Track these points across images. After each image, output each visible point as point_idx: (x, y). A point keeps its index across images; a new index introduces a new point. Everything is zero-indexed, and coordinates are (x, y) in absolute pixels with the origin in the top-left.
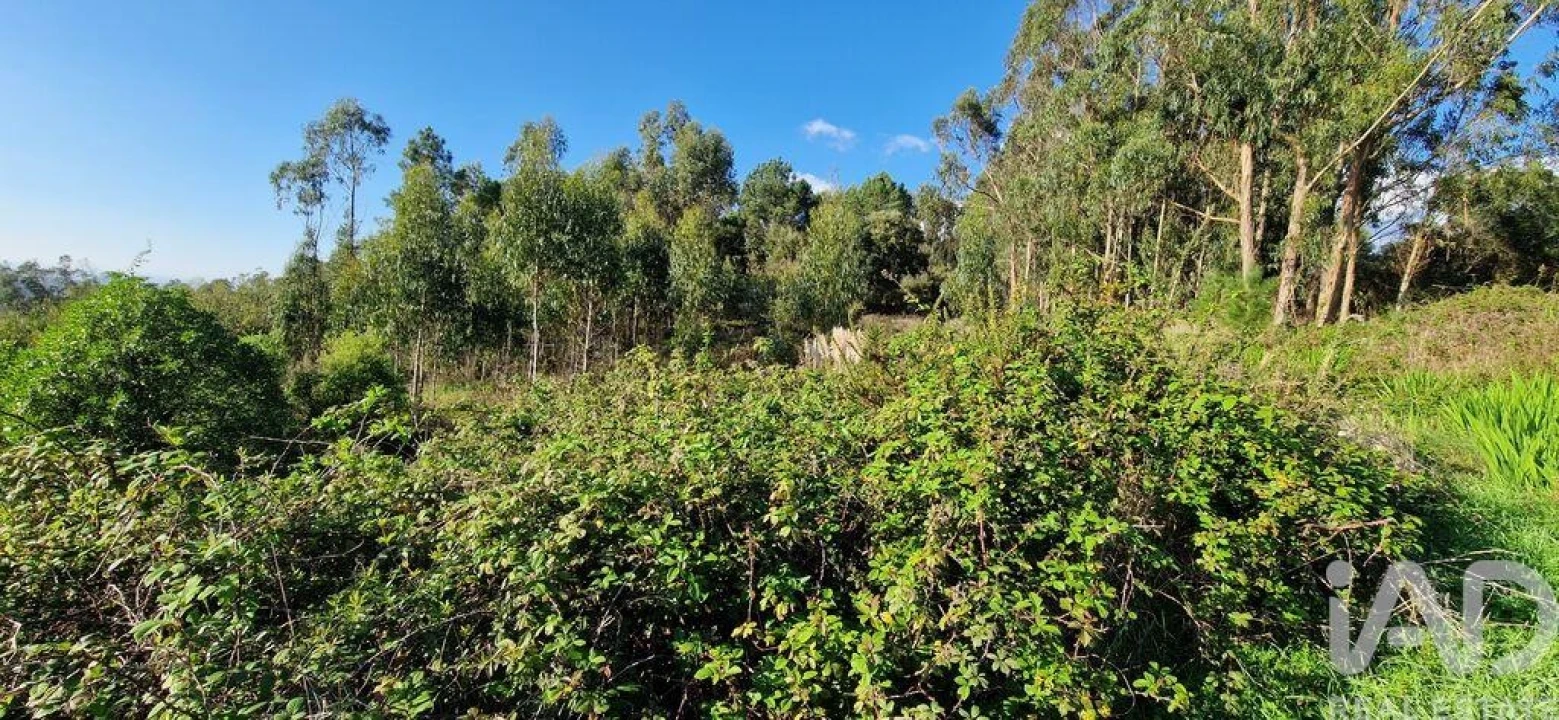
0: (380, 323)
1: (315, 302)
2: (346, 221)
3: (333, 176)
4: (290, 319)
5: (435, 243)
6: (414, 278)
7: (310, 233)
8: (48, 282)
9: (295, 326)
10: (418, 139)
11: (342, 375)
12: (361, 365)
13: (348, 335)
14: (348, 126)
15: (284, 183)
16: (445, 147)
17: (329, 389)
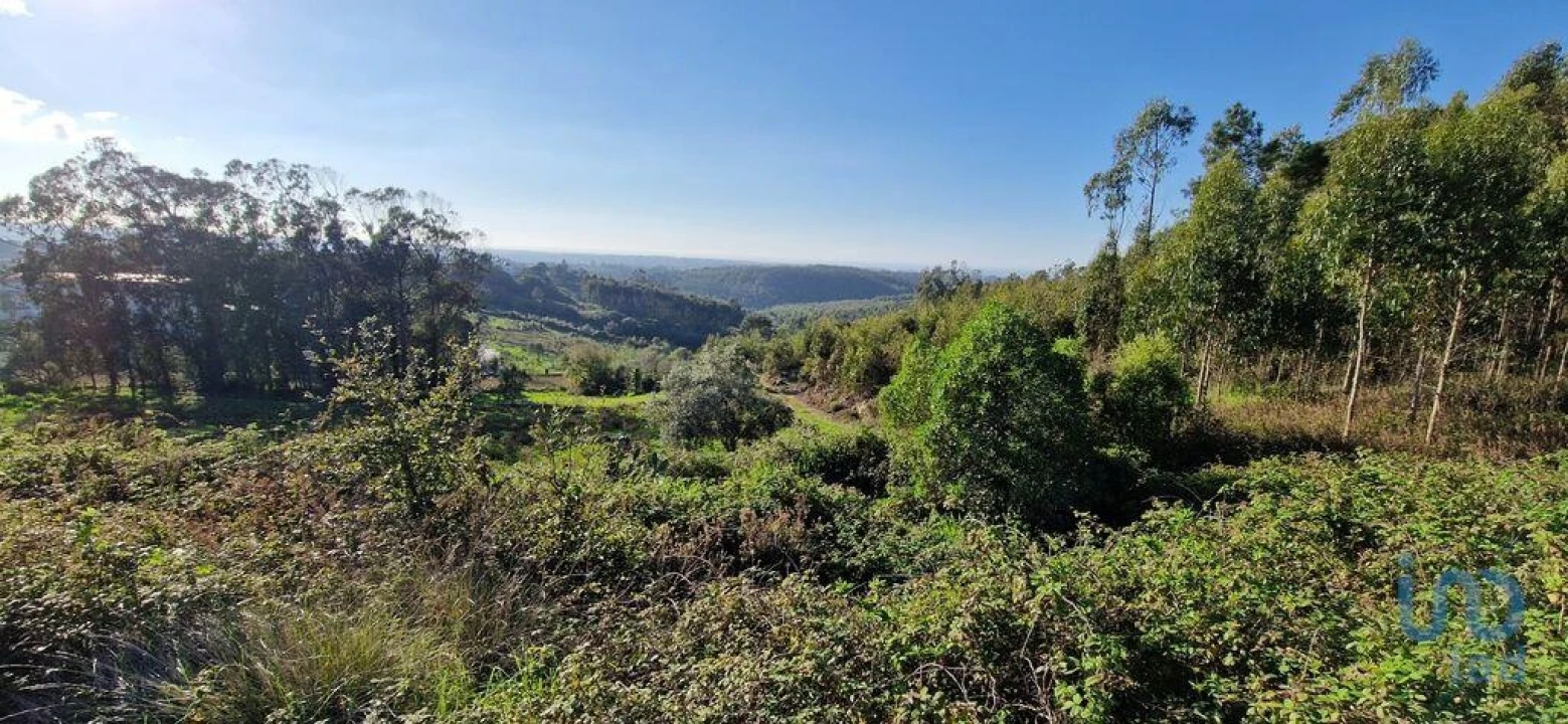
0: (1168, 324)
1: (1111, 296)
2: (1143, 217)
3: (1135, 176)
4: (1090, 311)
5: (1233, 239)
6: (1206, 278)
7: (1112, 234)
8: (946, 280)
9: (1094, 317)
10: (1224, 119)
11: (1132, 378)
12: (1149, 370)
13: (1140, 338)
14: (1154, 127)
15: (1095, 192)
16: (1255, 120)
17: (1120, 390)
